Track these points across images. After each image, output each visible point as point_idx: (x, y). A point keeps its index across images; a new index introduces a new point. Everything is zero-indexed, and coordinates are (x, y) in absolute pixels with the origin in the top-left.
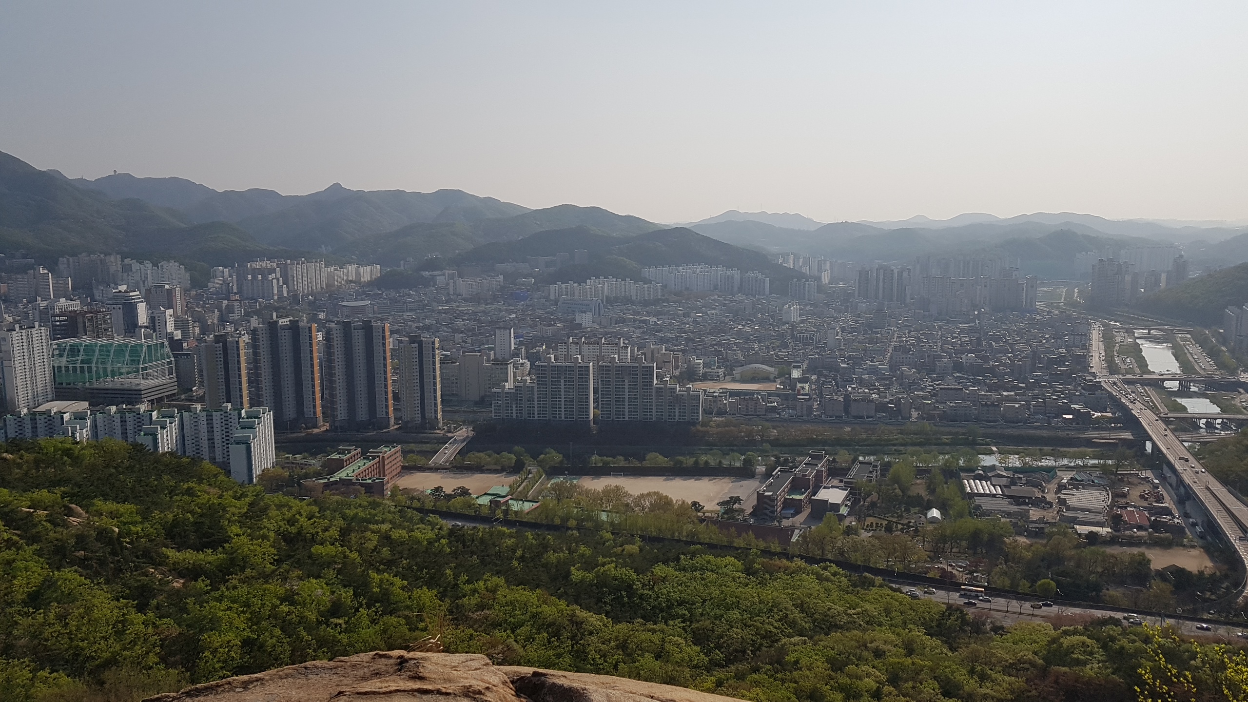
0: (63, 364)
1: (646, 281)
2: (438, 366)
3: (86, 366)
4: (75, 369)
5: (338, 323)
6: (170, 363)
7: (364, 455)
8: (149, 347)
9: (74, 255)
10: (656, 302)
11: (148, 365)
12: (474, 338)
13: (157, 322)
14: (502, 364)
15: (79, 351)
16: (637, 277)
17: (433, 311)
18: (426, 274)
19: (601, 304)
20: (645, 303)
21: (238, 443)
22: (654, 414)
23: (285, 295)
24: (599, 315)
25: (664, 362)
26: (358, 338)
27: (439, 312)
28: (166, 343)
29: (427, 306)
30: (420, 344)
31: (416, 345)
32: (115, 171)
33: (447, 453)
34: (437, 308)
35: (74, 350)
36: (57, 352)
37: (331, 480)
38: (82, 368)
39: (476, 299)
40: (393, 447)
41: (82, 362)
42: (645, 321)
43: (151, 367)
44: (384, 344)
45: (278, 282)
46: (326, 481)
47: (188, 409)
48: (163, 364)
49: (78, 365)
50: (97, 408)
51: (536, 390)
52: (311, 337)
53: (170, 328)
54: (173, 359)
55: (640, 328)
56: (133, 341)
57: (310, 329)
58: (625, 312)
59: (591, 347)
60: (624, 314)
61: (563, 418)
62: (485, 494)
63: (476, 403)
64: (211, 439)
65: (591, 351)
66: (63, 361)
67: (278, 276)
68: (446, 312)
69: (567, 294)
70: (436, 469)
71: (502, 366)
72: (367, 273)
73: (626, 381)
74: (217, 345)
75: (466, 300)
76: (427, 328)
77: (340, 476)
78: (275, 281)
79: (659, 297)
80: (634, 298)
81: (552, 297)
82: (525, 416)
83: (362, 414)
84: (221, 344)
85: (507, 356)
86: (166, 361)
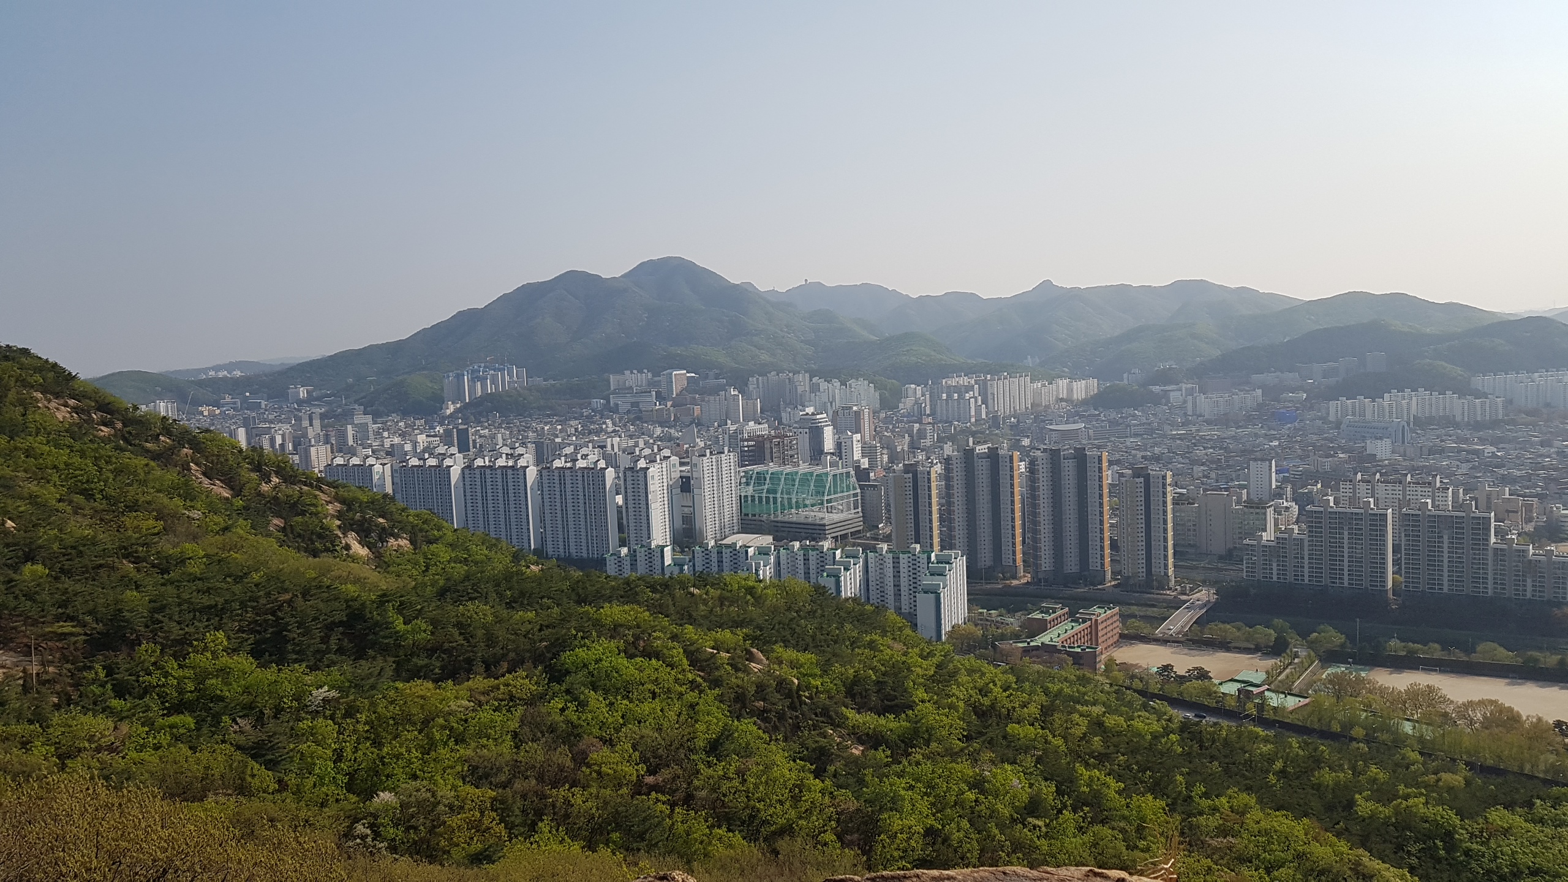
0: (749, 494)
1: (1478, 394)
2: (1170, 507)
3: (771, 496)
4: (760, 498)
5: (1045, 450)
6: (855, 495)
7: (1072, 616)
8: (835, 476)
9: (763, 374)
10: (1495, 424)
11: (832, 497)
12: (1220, 473)
13: (843, 448)
14: (1258, 508)
15: (765, 479)
16: (1463, 390)
17: (1164, 436)
18: (1156, 389)
19: (1406, 427)
20: (1477, 426)
21: (926, 592)
22: (1490, 586)
23: (984, 416)
24: (1403, 442)
25: (1508, 511)
26: (1069, 469)
27: (1174, 438)
28: (852, 473)
29: (1158, 430)
30: (1147, 478)
31: (1142, 480)
32: (806, 280)
33: (1179, 622)
34: (1170, 433)
35: (760, 478)
36: (744, 480)
37: (1032, 644)
38: (768, 498)
39: (1223, 421)
40: (1109, 609)
41: (768, 491)
42: (1476, 452)
43: (836, 500)
44: (1101, 478)
45: (976, 402)
46: (1026, 645)
47: (874, 549)
48: (848, 497)
49: (764, 495)
50: (782, 543)
51: (1306, 543)
52: (1012, 468)
53: (857, 455)
54: (859, 491)
55: (1468, 461)
56: (818, 470)
57: (1011, 457)
58: (1444, 438)
59: (1390, 487)
60: (1442, 441)
61: (1346, 584)
62: (1230, 680)
63: (1221, 558)
64: (897, 586)
65: (1390, 492)
66: (750, 490)
67: (977, 394)
68: (1181, 438)
69: (1354, 414)
70: (1164, 641)
71: (1258, 511)
72: (1082, 389)
73: (1446, 537)
74: (906, 476)
75: (1209, 422)
76: (1157, 459)
77: (1042, 640)
78: (972, 400)
79: (1500, 417)
80: (1458, 418)
81: (1332, 418)
82: (1290, 578)
83: (1072, 565)
84: (910, 475)
85: (1265, 497)
86: (852, 492)
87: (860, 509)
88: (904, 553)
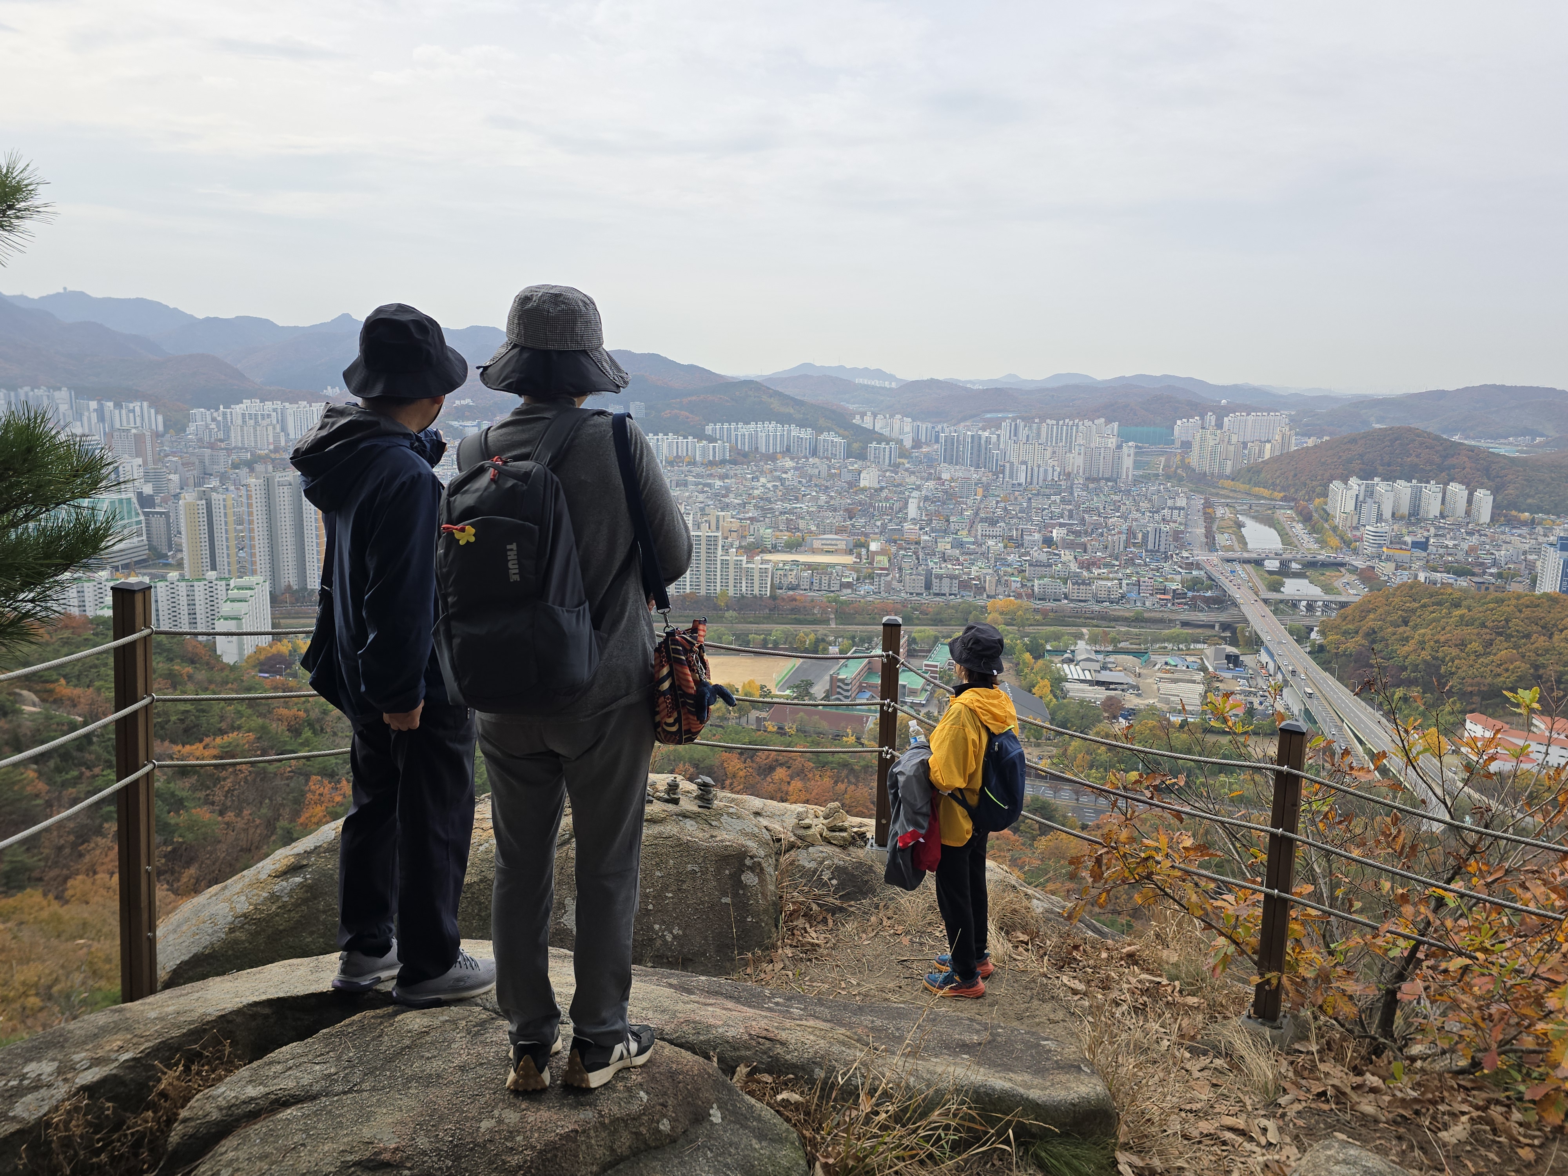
1: (712, 439)
6: (138, 522)
8: (112, 503)
10: (722, 463)
16: (700, 436)
20: (710, 465)
21: (226, 619)
23: (283, 443)
25: (730, 531)
28: (134, 500)
32: (65, 289)
42: (709, 485)
45: (274, 428)
54: (142, 518)
55: (704, 492)
58: (687, 474)
60: (685, 476)
64: (192, 614)
67: (275, 422)
74: (200, 502)
78: (270, 428)
79: (726, 458)
80: (697, 458)
84: (204, 502)
86: (135, 519)
87: (144, 537)
88: (199, 580)
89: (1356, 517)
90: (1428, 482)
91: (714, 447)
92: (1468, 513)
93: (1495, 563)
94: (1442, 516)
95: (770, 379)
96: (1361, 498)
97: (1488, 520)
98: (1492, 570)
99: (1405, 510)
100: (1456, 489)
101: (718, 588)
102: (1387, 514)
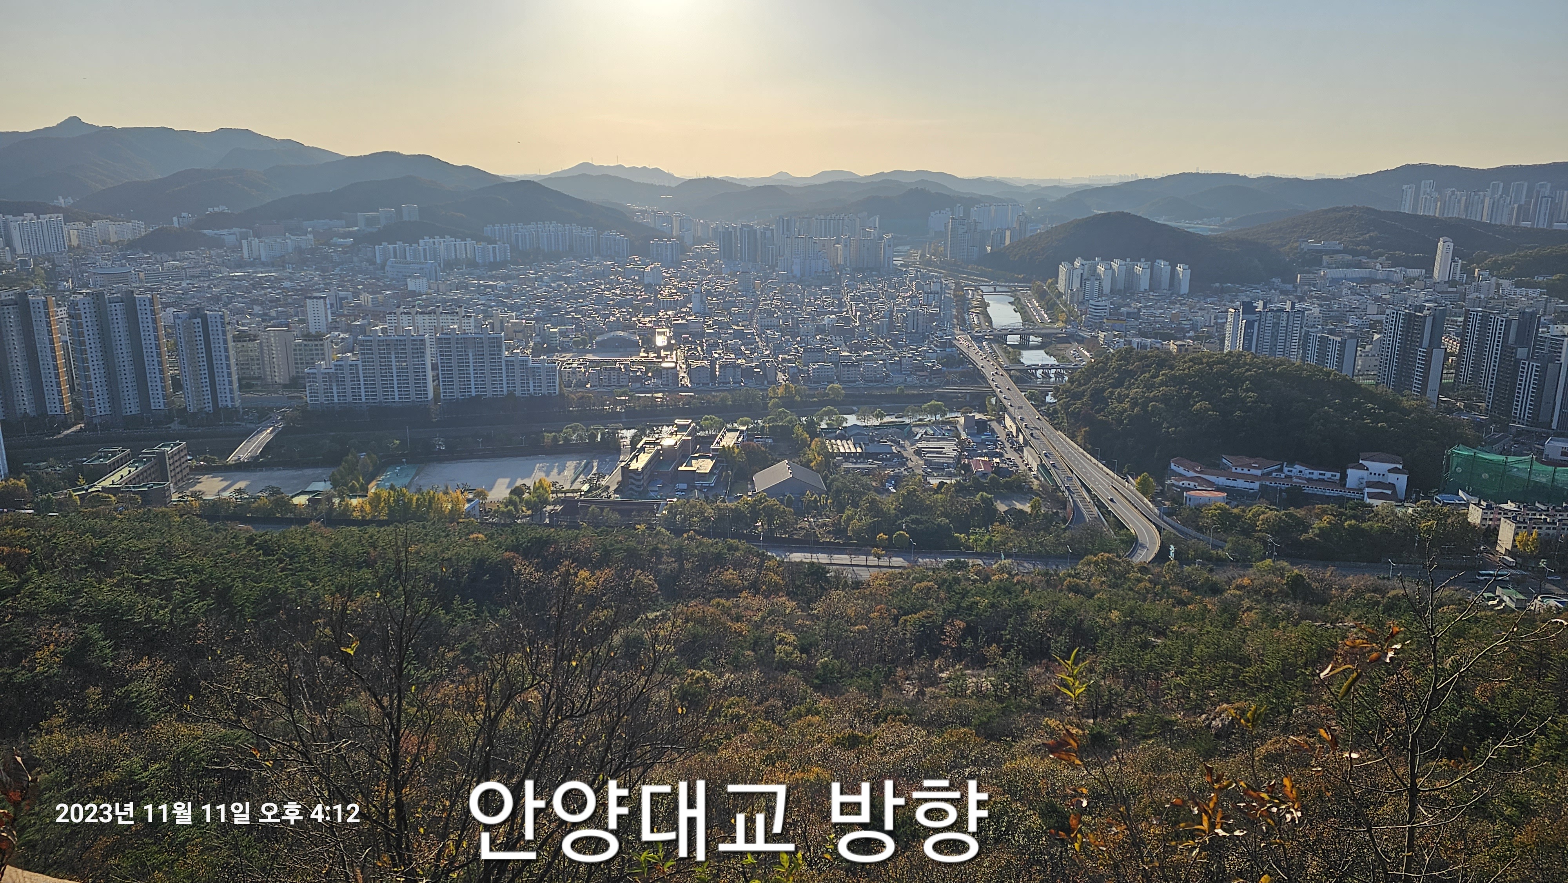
1: (491, 241)
2: (231, 344)
5: (87, 295)
7: (134, 458)
12: (279, 310)
14: (316, 340)
16: (479, 237)
17: (221, 277)
18: (209, 232)
19: (437, 268)
20: (491, 267)
24: (436, 280)
26: (117, 312)
27: (231, 279)
29: (214, 272)
30: (204, 318)
31: (199, 320)
33: (248, 449)
34: (227, 275)
37: (91, 490)
39: (279, 262)
40: (175, 445)
42: (493, 289)
44: (154, 321)
46: (84, 492)
51: (360, 368)
52: (47, 314)
55: (485, 294)
57: (46, 304)
58: (467, 276)
59: (426, 317)
60: (466, 279)
61: (397, 399)
62: (301, 493)
63: (286, 387)
68: (240, 279)
69: (396, 257)
70: (236, 468)
71: (316, 343)
73: (470, 355)
75: (264, 264)
76: (217, 299)
77: (103, 484)
79: (507, 260)
80: (477, 260)
81: (377, 260)
82: (350, 399)
83: (132, 407)
85: (324, 330)
89: (1081, 294)
90: (1140, 261)
91: (494, 248)
92: (1171, 284)
93: (1194, 327)
94: (1152, 288)
95: (549, 179)
96: (1085, 277)
97: (1187, 291)
98: (1192, 333)
99: (1121, 285)
100: (1162, 263)
101: (505, 389)
102: (1107, 288)
